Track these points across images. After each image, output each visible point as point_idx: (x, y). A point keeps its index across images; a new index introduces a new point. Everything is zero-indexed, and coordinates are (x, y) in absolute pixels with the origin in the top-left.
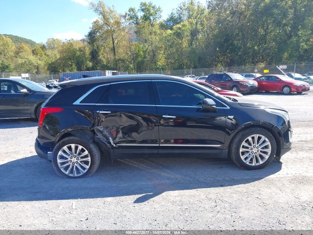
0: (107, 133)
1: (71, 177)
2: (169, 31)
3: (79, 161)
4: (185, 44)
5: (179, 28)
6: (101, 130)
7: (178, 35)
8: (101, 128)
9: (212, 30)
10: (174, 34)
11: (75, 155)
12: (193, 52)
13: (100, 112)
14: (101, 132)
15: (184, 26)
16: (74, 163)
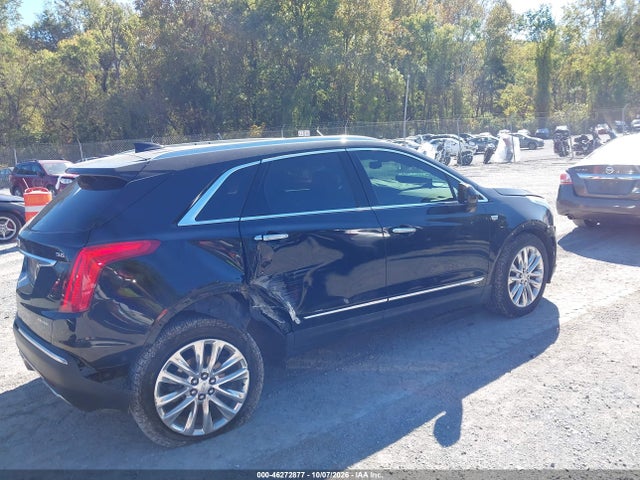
0: (279, 294)
1: (199, 439)
2: (48, 55)
3: (216, 386)
4: (93, 86)
5: (75, 48)
6: (265, 286)
7: (74, 62)
8: (264, 281)
9: (151, 55)
10: (63, 60)
11: (204, 370)
12: (115, 101)
13: (266, 238)
14: (263, 293)
15: (83, 42)
16: (202, 396)
